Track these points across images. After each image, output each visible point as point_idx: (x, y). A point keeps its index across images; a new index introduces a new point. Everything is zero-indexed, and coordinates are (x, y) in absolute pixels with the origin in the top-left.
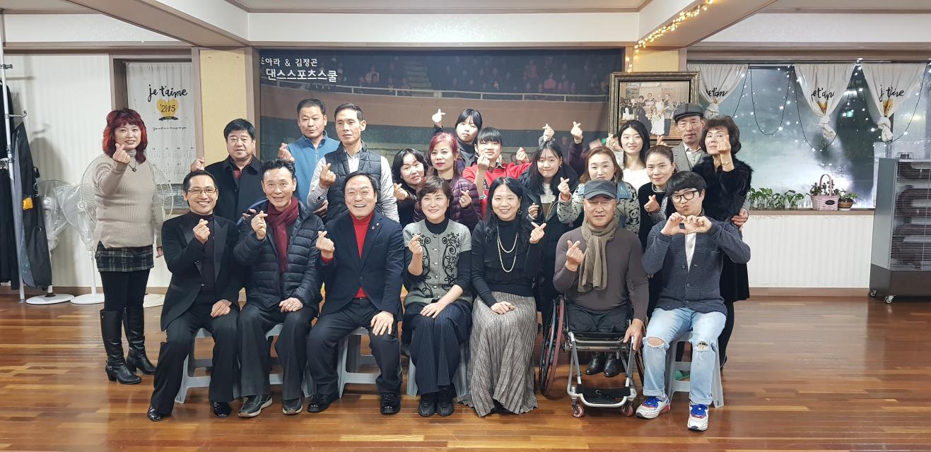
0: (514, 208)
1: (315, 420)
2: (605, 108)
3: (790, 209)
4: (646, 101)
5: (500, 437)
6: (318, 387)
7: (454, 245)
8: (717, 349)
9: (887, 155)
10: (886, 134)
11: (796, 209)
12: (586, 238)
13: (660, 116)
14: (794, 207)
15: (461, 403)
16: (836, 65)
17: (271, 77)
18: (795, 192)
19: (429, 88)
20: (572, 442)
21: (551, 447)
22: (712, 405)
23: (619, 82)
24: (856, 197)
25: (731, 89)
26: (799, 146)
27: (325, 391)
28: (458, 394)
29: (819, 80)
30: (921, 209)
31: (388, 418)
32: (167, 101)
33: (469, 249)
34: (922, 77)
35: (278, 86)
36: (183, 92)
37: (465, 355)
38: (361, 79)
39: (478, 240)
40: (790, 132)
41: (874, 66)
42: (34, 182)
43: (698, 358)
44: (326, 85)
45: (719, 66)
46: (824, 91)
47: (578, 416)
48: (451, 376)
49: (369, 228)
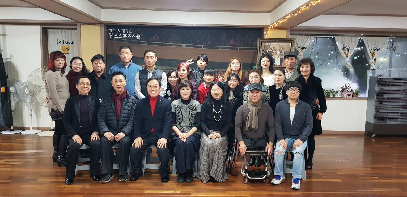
0: (221, 94)
1: (133, 184)
2: (255, 53)
3: (332, 97)
4: (273, 50)
5: (212, 192)
6: (134, 170)
7: (194, 109)
8: (304, 155)
9: (373, 75)
10: (373, 67)
11: (335, 97)
12: (249, 108)
13: (278, 57)
14: (334, 96)
15: (195, 177)
16: (352, 37)
17: (111, 37)
18: (334, 90)
19: (180, 43)
20: (243, 194)
21: (235, 196)
22: (301, 179)
23: (262, 42)
24: (360, 93)
25: (308, 46)
26: (336, 71)
27: (137, 172)
28: (194, 174)
29: (345, 43)
30: (387, 98)
31: (164, 183)
32: (65, 46)
33: (200, 111)
34: (388, 43)
35: (115, 41)
36: (72, 43)
37: (197, 157)
38: (151, 39)
39: (204, 108)
40: (333, 65)
41: (368, 38)
42: (6, 80)
43: (296, 159)
44: (135, 41)
45: (303, 36)
46: (347, 48)
47: (246, 183)
48: (192, 166)
49: (157, 102)
